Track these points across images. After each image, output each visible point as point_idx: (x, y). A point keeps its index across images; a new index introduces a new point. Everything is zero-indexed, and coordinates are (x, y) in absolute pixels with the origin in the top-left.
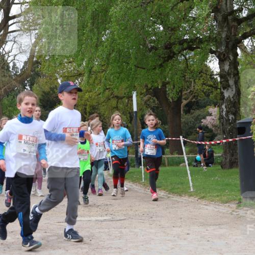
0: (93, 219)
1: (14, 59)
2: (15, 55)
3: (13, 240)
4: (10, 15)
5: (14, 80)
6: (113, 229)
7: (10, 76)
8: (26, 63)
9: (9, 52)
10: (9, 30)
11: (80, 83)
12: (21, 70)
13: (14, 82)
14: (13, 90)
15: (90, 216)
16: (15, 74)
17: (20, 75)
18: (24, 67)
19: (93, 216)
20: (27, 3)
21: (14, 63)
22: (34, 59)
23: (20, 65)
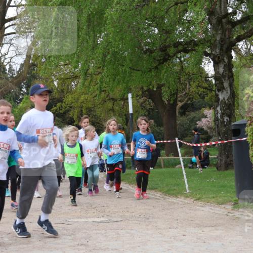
0: (90, 220)
1: (11, 62)
2: (12, 58)
3: (11, 242)
4: (6, 18)
5: (11, 82)
6: (110, 231)
7: (7, 79)
8: (22, 65)
9: (6, 55)
10: (6, 33)
11: (76, 85)
12: (18, 72)
13: (10, 85)
14: (10, 92)
15: (87, 218)
16: (12, 77)
17: (16, 78)
18: (20, 69)
19: (90, 217)
20: (23, 5)
21: (10, 65)
22: (30, 62)
23: (16, 68)
